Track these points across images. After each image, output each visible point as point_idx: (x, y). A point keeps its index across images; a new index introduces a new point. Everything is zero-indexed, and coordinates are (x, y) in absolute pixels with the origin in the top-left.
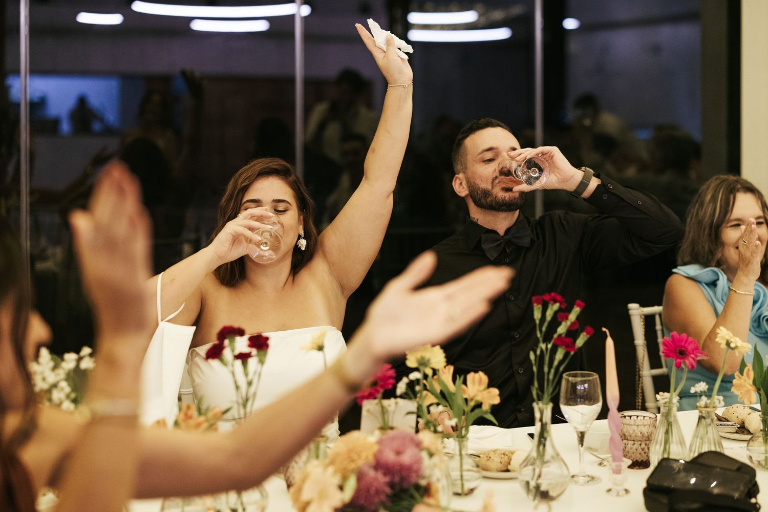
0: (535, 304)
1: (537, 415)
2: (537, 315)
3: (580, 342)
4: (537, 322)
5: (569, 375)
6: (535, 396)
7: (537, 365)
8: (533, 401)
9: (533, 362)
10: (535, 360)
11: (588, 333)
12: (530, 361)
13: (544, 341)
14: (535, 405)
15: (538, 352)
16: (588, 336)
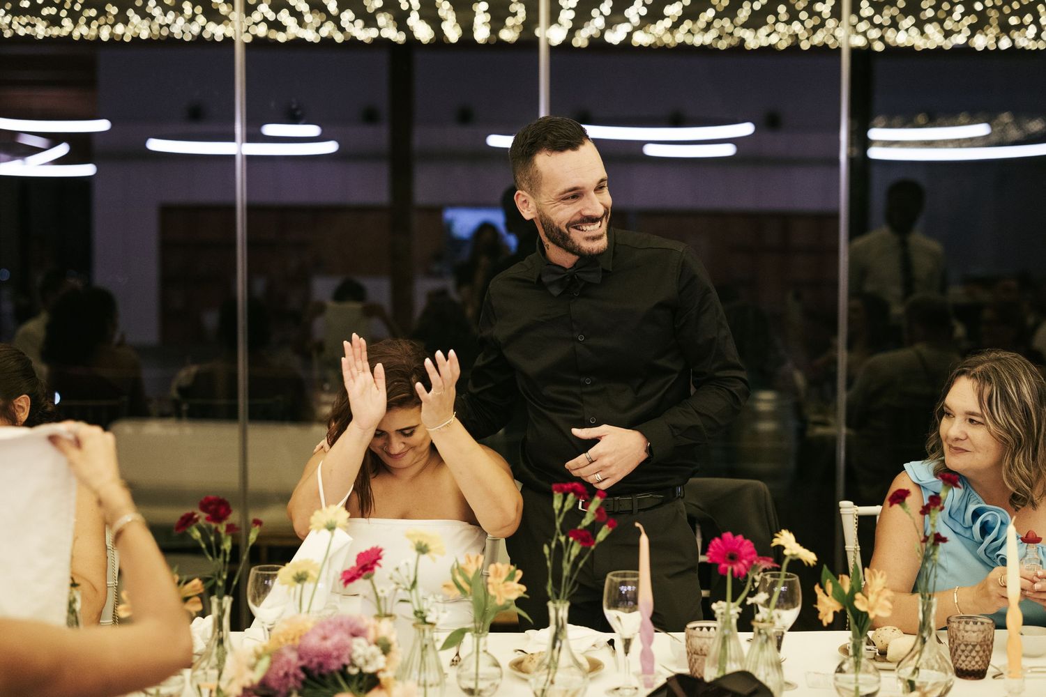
0: (555, 492)
1: (552, 614)
2: (557, 504)
3: (602, 535)
4: (557, 512)
5: (614, 575)
6: (550, 593)
7: (552, 560)
8: (548, 599)
9: (548, 556)
10: (550, 554)
11: (610, 526)
12: (544, 555)
13: (564, 533)
14: (550, 604)
15: (553, 545)
16: (611, 529)
